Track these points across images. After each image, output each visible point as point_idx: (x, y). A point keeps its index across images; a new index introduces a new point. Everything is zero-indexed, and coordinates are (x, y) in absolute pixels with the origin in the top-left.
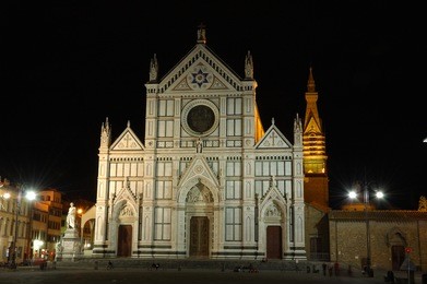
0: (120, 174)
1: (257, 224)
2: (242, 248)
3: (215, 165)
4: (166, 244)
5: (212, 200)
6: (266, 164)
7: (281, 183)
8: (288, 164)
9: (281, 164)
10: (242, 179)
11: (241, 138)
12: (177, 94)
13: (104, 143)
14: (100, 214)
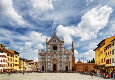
0: (42, 57)
1: (64, 65)
2: (62, 69)
3: (57, 56)
4: (50, 68)
5: (57, 62)
7: (68, 59)
9: (68, 56)
10: (62, 58)
11: (62, 51)
12: (51, 44)
13: (39, 52)
14: (39, 64)
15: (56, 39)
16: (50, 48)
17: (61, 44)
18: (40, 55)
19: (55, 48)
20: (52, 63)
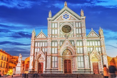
0: (39, 46)
2: (85, 70)
4: (56, 69)
5: (72, 54)
6: (91, 42)
8: (99, 42)
11: (81, 34)
12: (58, 21)
14: (31, 59)
15: (69, 14)
16: (57, 28)
17: (78, 22)
19: (67, 28)
20: (61, 57)
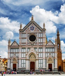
0: (13, 52)
1: (46, 63)
2: (43, 69)
3: (36, 49)
5: (35, 58)
6: (48, 49)
7: (52, 54)
9: (52, 49)
10: (42, 52)
11: (42, 43)
12: (27, 32)
13: (9, 44)
14: (8, 61)
15: (35, 26)
16: (26, 38)
17: (41, 33)
18: (11, 47)
19: (33, 38)
20: (28, 60)
